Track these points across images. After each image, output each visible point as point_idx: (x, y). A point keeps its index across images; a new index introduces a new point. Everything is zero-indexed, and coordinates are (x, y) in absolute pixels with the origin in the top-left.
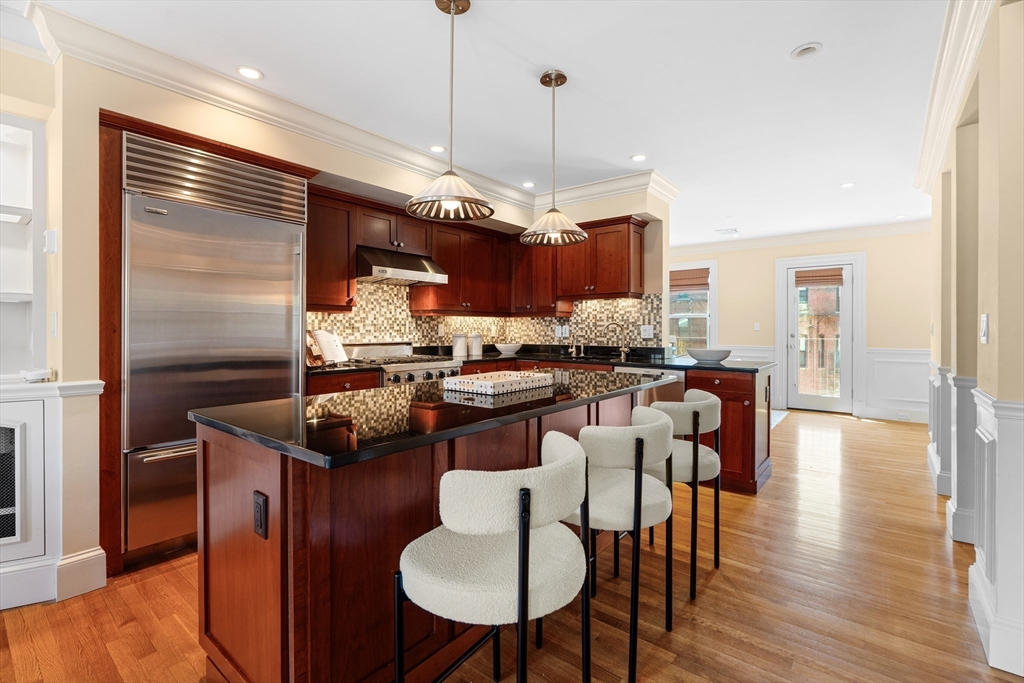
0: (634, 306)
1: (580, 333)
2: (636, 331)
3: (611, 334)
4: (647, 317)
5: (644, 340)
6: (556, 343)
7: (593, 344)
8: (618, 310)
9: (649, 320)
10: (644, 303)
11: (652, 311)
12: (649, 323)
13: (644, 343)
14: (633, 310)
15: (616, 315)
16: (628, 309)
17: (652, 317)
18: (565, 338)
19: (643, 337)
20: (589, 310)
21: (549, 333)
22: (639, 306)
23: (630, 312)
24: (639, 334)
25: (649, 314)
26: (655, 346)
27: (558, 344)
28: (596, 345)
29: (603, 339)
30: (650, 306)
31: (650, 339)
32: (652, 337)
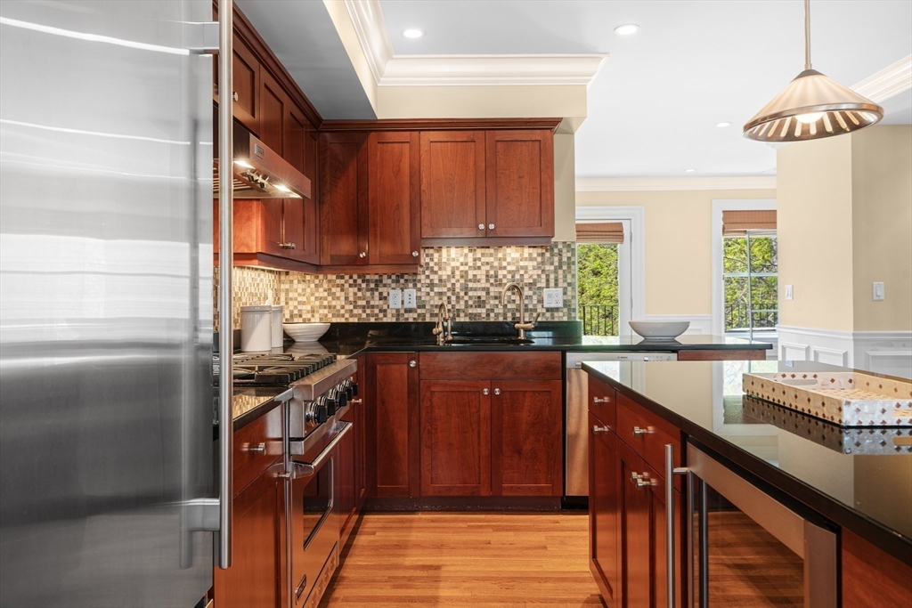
0: (531, 259)
1: (437, 301)
2: (535, 298)
3: (492, 302)
4: (552, 276)
5: (548, 310)
6: (390, 319)
7: (462, 319)
8: (504, 264)
9: (556, 280)
10: (548, 255)
11: (560, 267)
12: (556, 285)
13: (548, 314)
14: (530, 264)
15: (501, 273)
16: (522, 264)
17: (561, 276)
18: (407, 311)
19: (546, 305)
20: (453, 264)
21: (376, 302)
22: (539, 259)
23: (525, 268)
24: (541, 301)
25: (556, 271)
26: (565, 319)
27: (394, 320)
28: (467, 320)
29: (479, 310)
30: (556, 259)
31: (557, 309)
32: (561, 305)
